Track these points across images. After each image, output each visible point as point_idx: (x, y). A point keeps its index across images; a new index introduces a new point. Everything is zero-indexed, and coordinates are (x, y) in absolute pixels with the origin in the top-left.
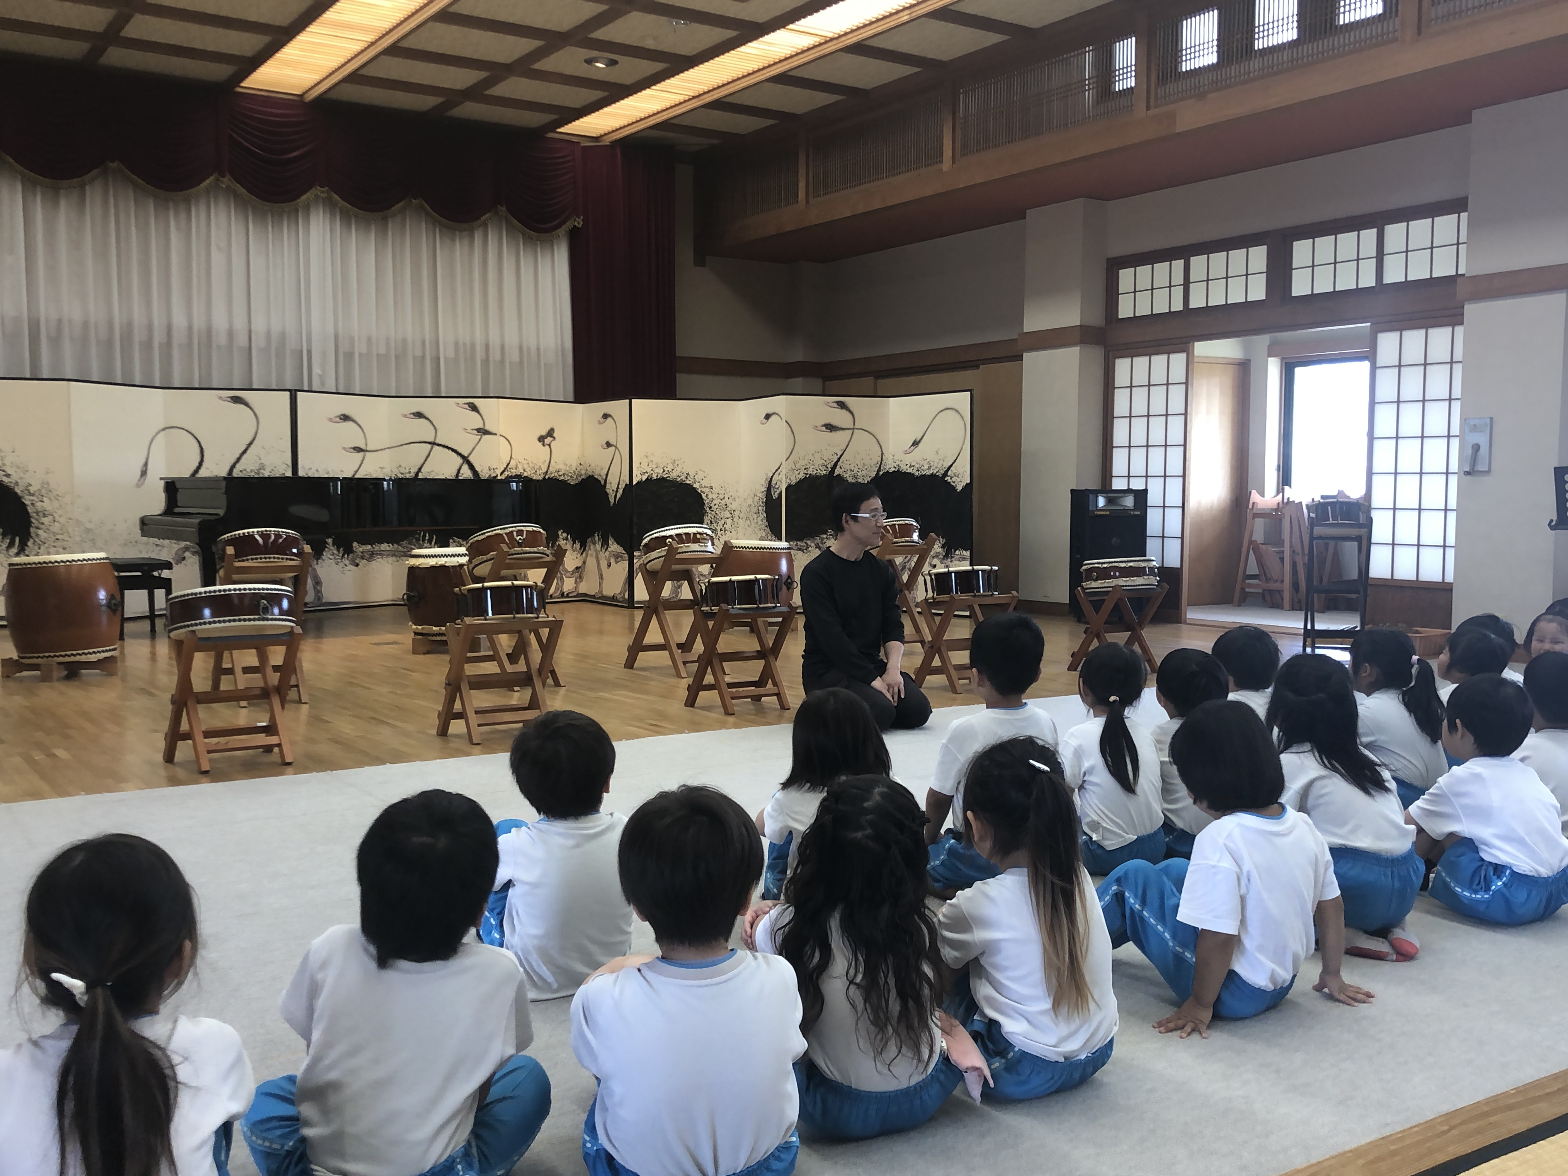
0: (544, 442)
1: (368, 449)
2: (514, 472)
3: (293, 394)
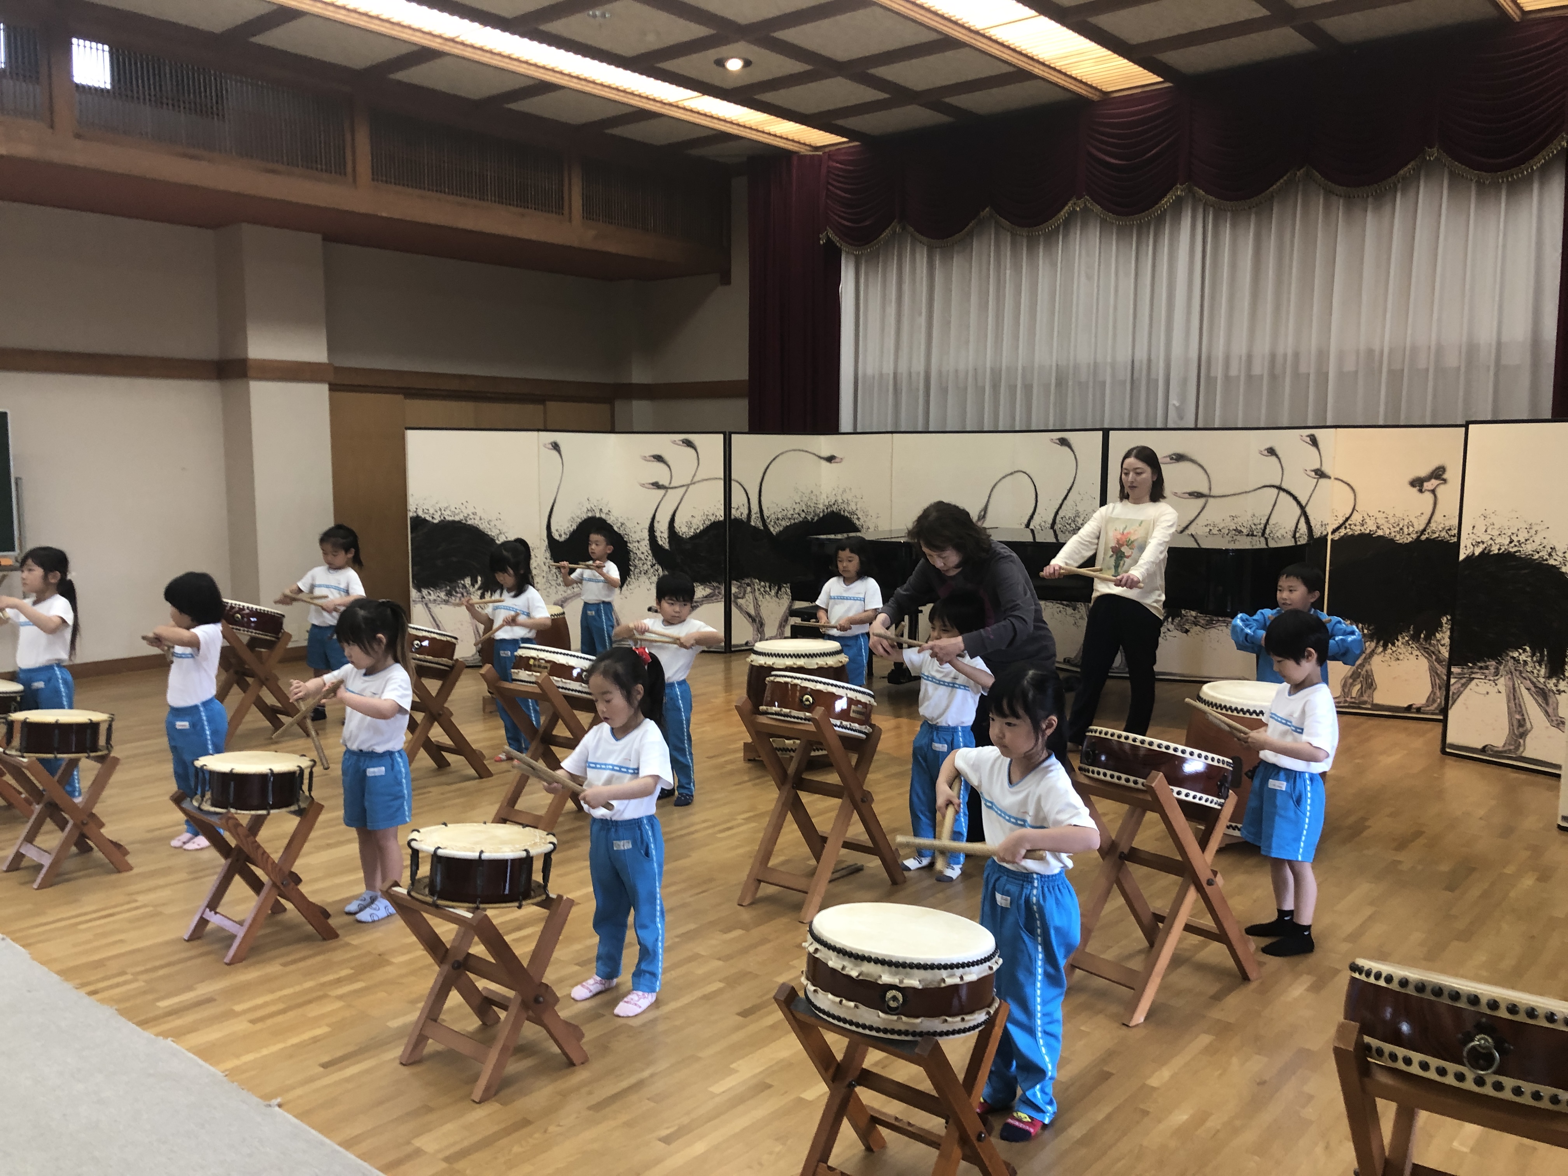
0: (1421, 485)
1: (1212, 494)
2: (1358, 530)
3: (1106, 433)
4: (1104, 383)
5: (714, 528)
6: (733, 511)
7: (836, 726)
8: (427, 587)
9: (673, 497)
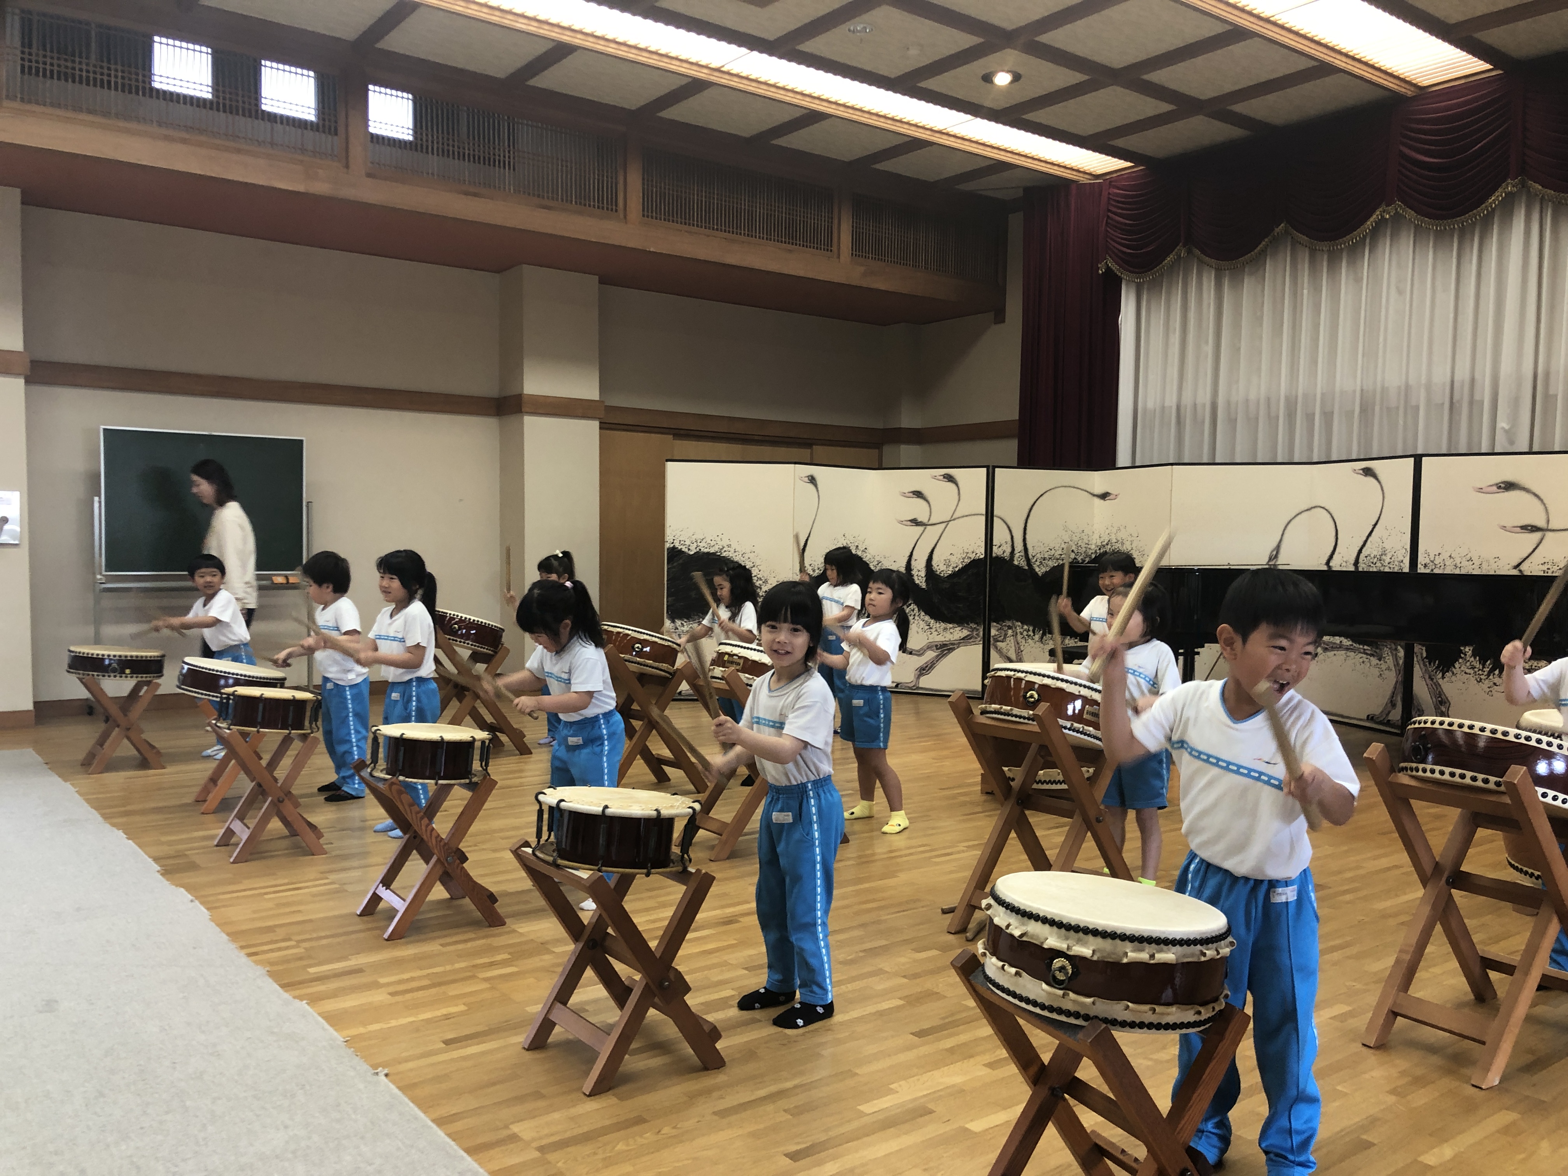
1: (1551, 527)
3: (1418, 460)
4: (1417, 408)
5: (974, 565)
6: (995, 548)
7: (1065, 728)
8: (680, 618)
9: (932, 534)
